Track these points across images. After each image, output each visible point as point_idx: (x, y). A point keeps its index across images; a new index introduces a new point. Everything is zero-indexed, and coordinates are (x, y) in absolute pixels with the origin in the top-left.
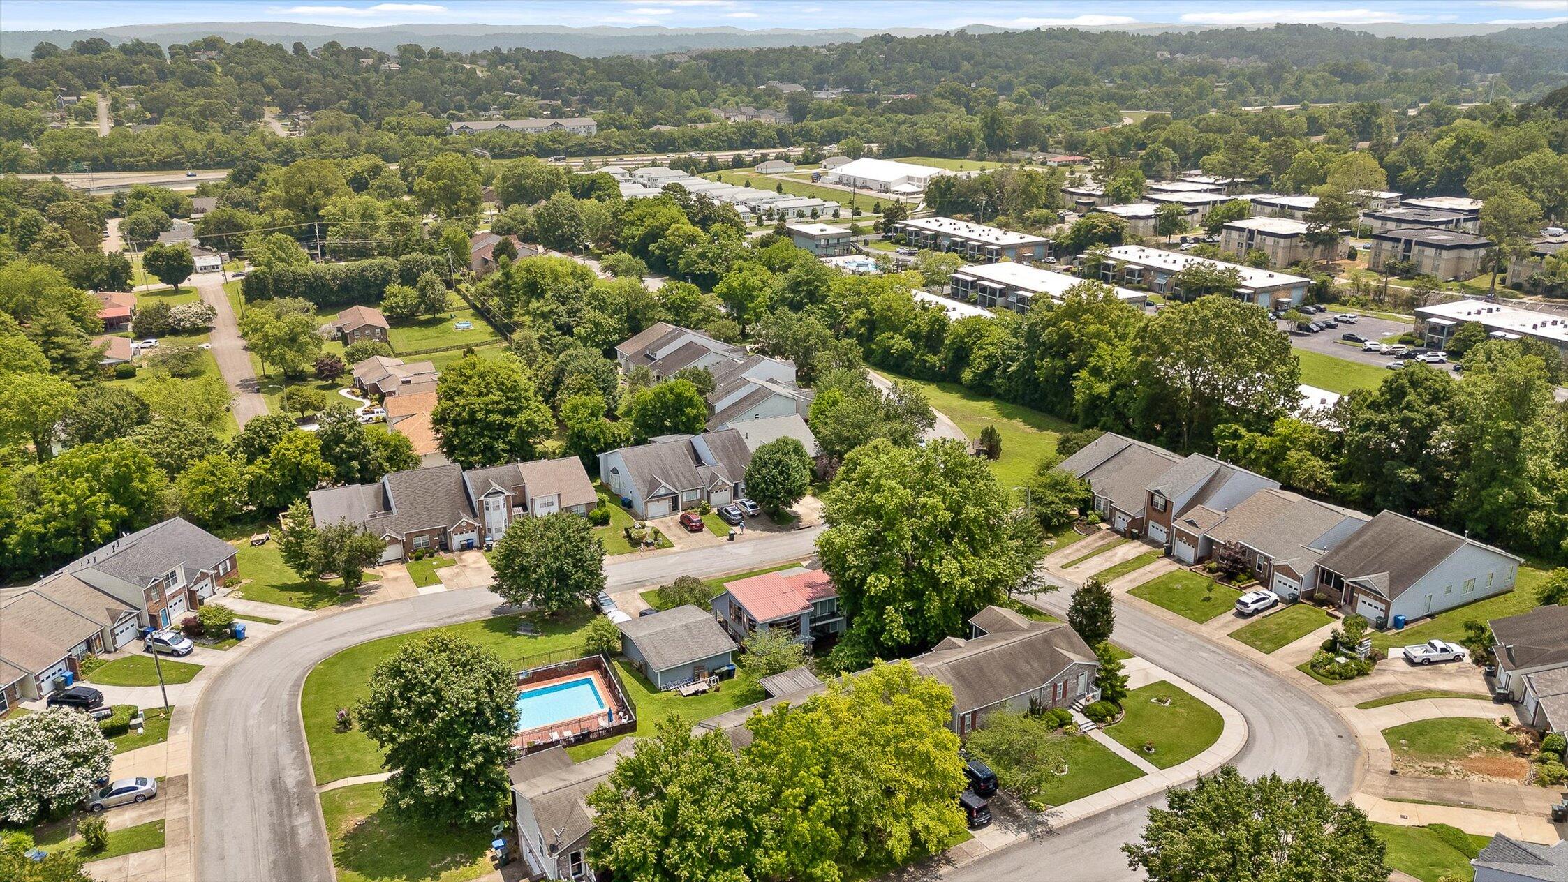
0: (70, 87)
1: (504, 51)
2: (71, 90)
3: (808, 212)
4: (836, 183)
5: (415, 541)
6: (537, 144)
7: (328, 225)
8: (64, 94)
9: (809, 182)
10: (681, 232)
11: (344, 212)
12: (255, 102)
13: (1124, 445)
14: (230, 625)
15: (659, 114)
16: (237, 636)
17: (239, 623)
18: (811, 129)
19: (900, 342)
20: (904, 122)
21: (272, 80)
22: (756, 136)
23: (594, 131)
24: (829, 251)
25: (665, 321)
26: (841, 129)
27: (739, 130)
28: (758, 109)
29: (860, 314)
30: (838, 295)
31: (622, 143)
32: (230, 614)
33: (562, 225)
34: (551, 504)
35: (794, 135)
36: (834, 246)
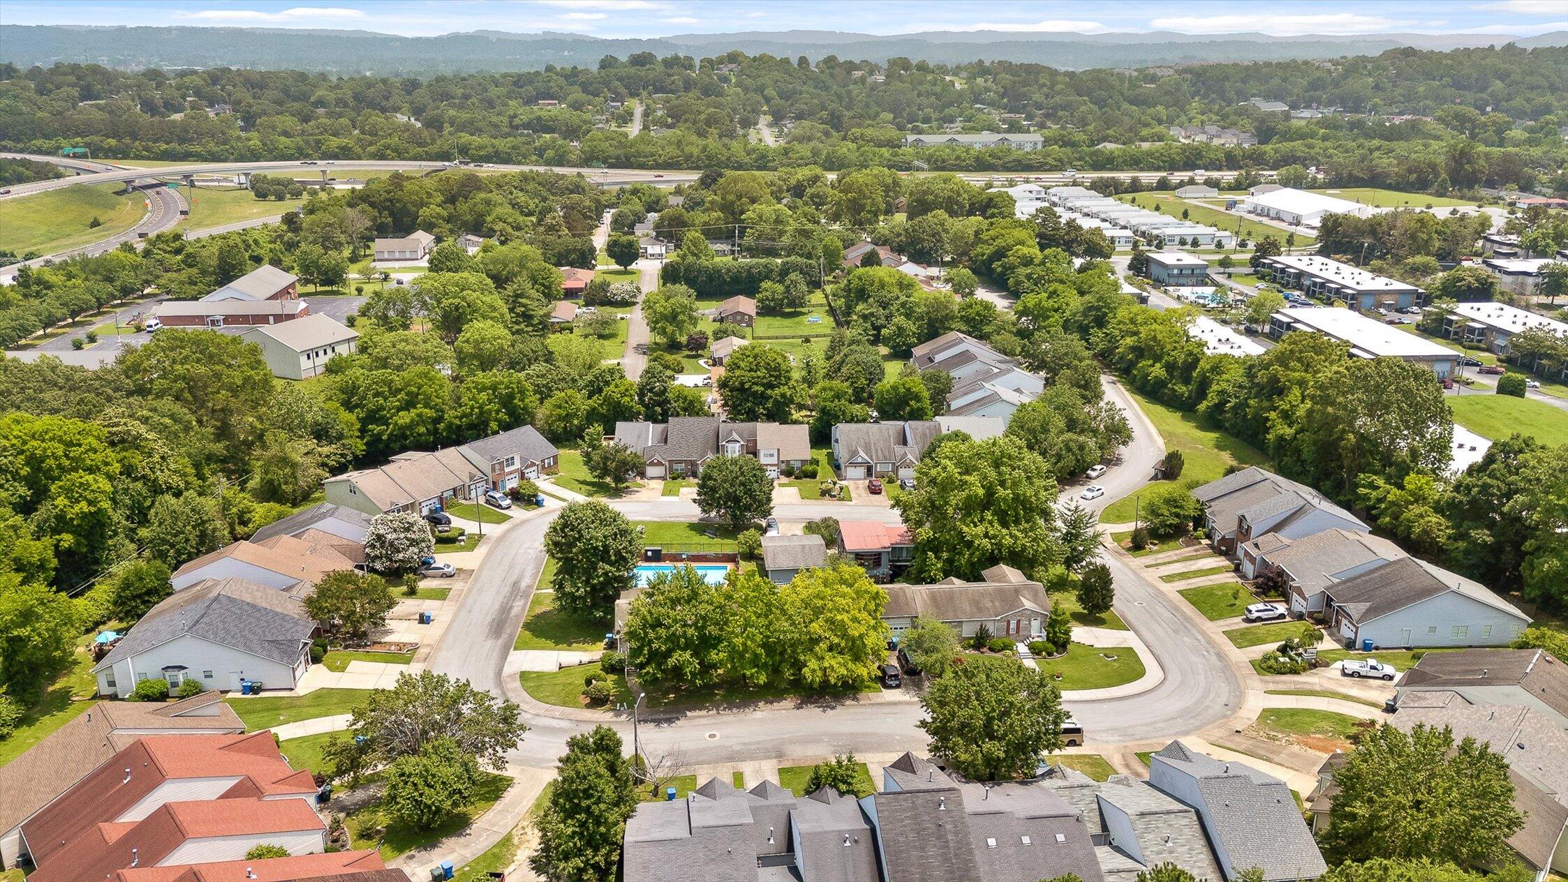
0: (617, 94)
1: (987, 63)
2: (619, 98)
3: (1189, 240)
4: (1250, 212)
5: (675, 466)
6: (977, 159)
7: (746, 228)
8: (613, 100)
9: (1222, 209)
10: (1020, 253)
11: (761, 217)
12: (753, 111)
13: (1259, 478)
14: (535, 496)
15: (1111, 132)
16: (539, 504)
17: (541, 496)
18: (1265, 152)
19: (1158, 371)
20: (1378, 149)
21: (770, 92)
22: (1201, 158)
23: (1039, 147)
24: (1182, 280)
25: (959, 330)
26: (1299, 154)
27: (1185, 151)
28: (1223, 128)
29: (1129, 341)
30: (1120, 322)
31: (1060, 160)
32: (537, 489)
33: (924, 240)
34: (772, 455)
35: (1244, 157)
36: (1187, 276)
